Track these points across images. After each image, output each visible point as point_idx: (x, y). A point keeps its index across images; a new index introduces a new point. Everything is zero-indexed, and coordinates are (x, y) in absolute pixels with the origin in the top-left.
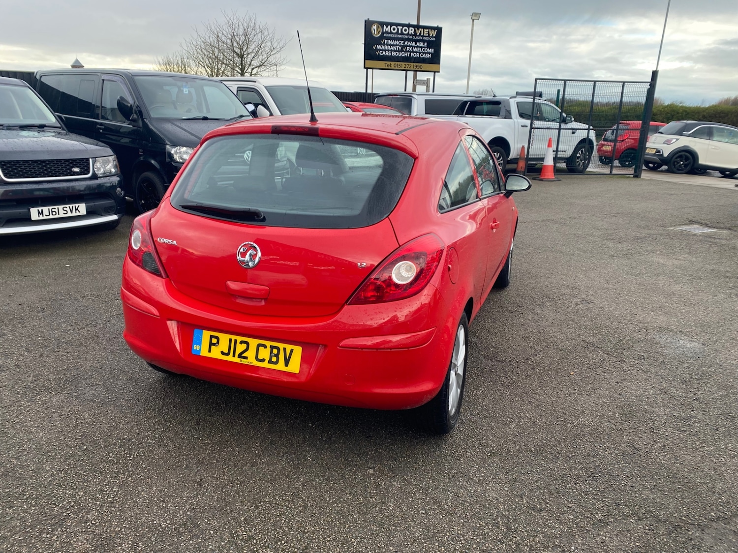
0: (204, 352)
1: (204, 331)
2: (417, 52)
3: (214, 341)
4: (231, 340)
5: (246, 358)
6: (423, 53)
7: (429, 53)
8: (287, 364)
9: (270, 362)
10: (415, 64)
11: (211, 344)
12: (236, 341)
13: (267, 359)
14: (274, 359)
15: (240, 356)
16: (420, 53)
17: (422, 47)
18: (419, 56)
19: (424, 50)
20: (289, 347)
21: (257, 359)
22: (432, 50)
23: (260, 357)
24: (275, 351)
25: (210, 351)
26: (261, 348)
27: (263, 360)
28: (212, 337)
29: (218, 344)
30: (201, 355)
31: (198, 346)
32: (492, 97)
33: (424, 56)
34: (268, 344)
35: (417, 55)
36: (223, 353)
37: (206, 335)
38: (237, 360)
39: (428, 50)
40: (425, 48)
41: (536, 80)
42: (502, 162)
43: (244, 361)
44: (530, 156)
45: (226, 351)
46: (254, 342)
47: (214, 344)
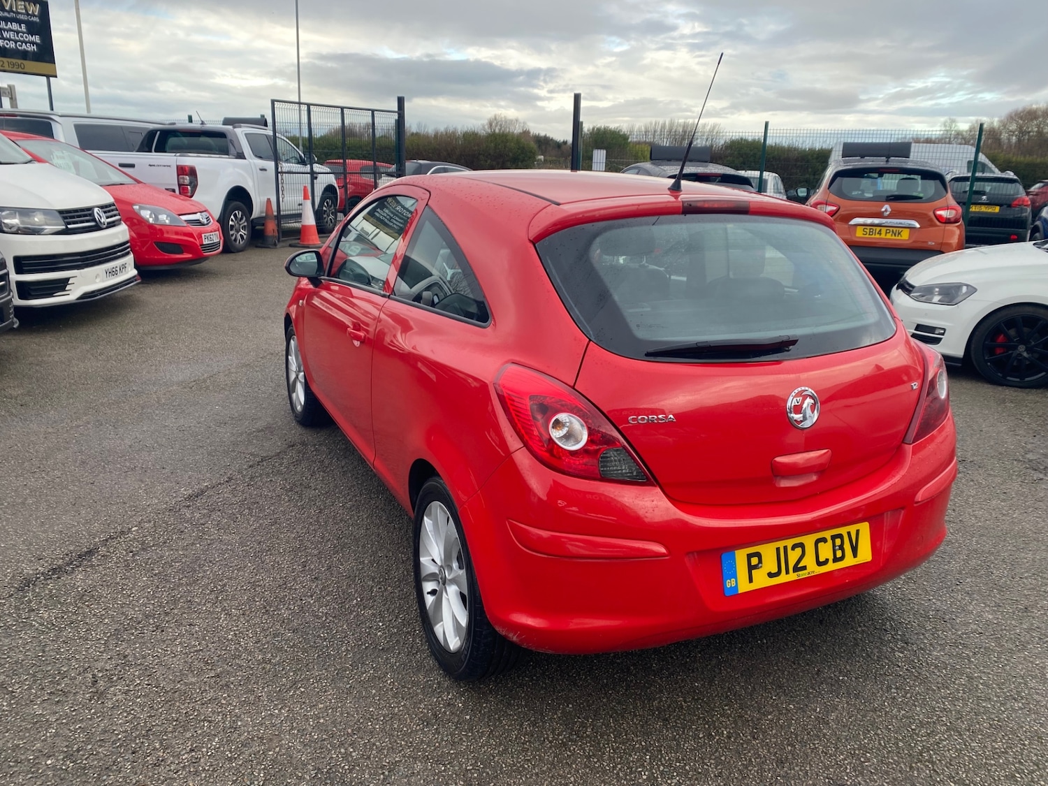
0: (744, 586)
1: (736, 552)
2: (9, 40)
3: (754, 561)
4: (778, 549)
5: (804, 568)
6: (22, 42)
7: (33, 43)
8: (855, 555)
9: (836, 560)
10: (10, 60)
11: (751, 568)
12: (785, 548)
13: (831, 557)
14: (839, 554)
15: (796, 569)
16: (16, 42)
17: (18, 32)
18: (16, 46)
19: (22, 37)
20: (852, 529)
21: (819, 563)
22: (37, 39)
23: (822, 559)
24: (838, 542)
25: (751, 580)
26: (821, 545)
27: (827, 561)
28: (750, 556)
29: (762, 563)
30: (740, 592)
31: (732, 580)
32: (200, 125)
33: (24, 46)
34: (827, 534)
35: (12, 45)
36: (771, 575)
37: (741, 556)
38: (793, 577)
39: (31, 38)
40: (24, 33)
41: (273, 102)
42: (246, 224)
43: (803, 574)
44: (282, 213)
45: (775, 570)
46: (809, 540)
47: (756, 567)
